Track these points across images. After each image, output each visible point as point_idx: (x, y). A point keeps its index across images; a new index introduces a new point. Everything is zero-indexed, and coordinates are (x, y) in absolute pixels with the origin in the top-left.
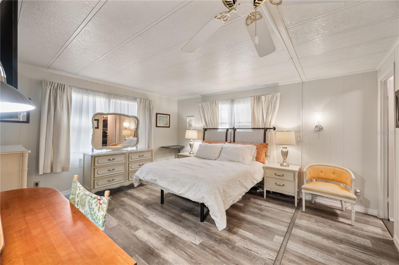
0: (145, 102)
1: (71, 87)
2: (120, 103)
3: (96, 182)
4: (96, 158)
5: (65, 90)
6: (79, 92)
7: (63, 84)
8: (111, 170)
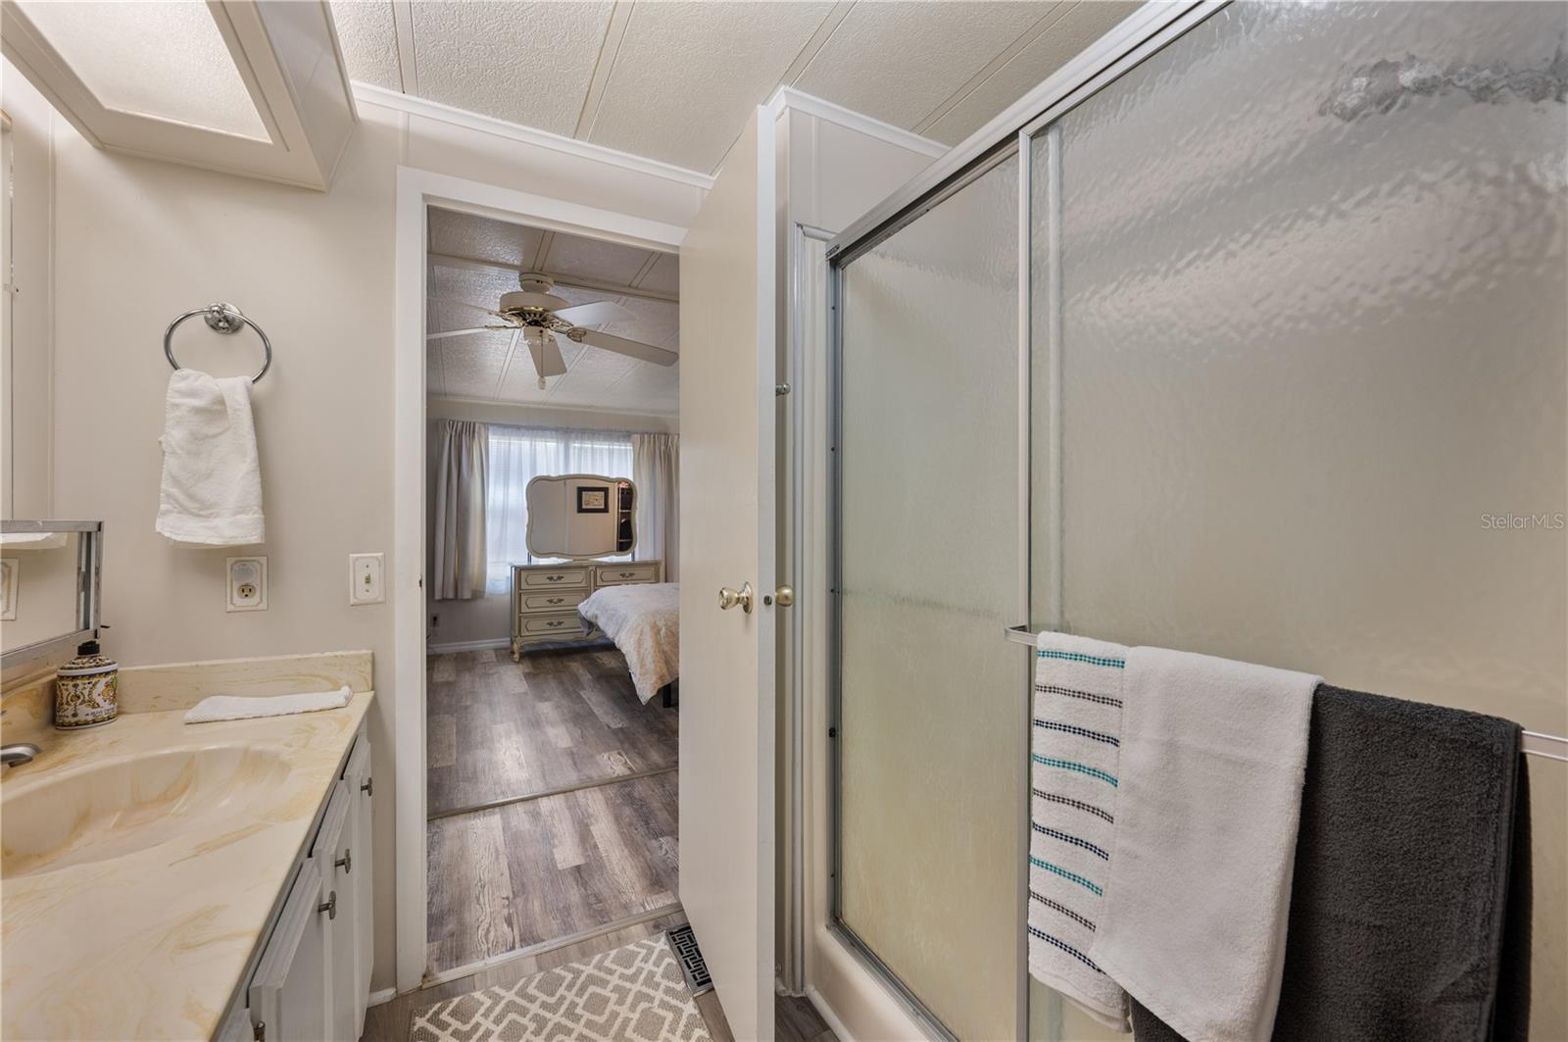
0: (654, 442)
1: (486, 425)
2: (592, 448)
3: (524, 621)
4: (522, 573)
5: (476, 435)
6: (503, 435)
7: (473, 421)
8: (555, 601)
